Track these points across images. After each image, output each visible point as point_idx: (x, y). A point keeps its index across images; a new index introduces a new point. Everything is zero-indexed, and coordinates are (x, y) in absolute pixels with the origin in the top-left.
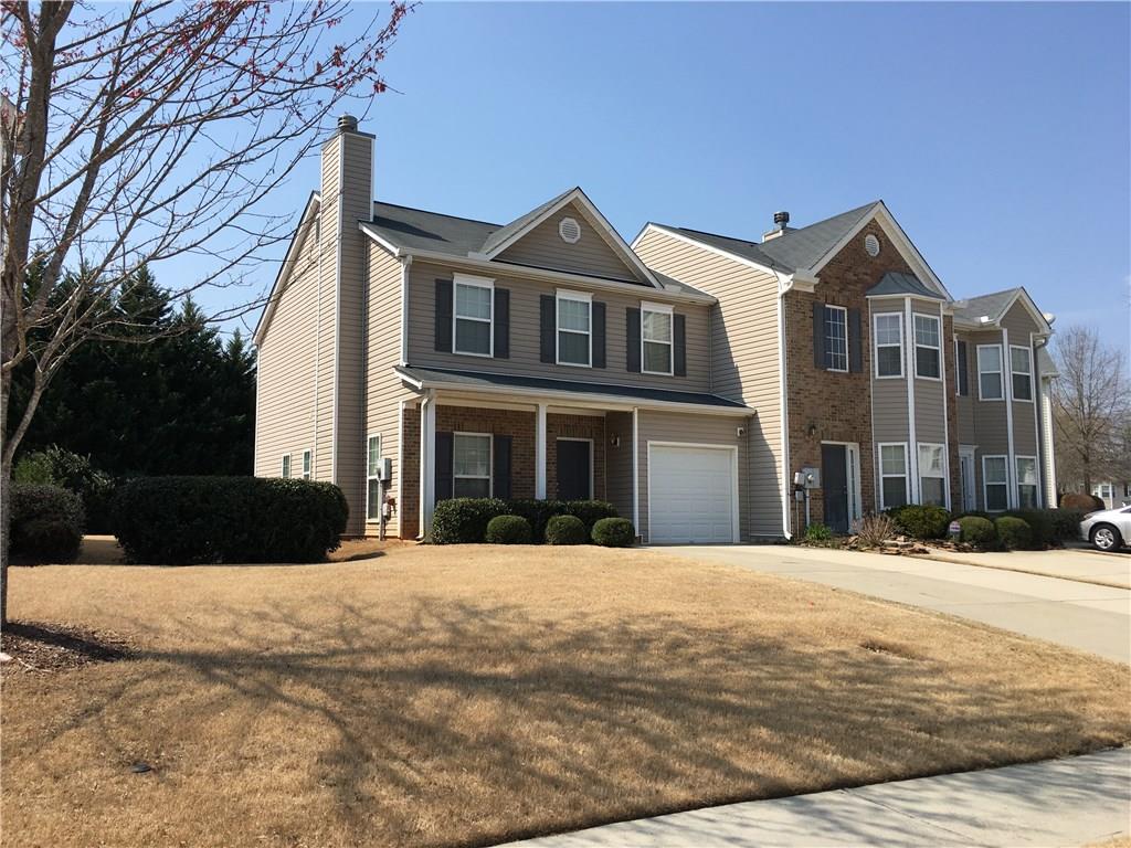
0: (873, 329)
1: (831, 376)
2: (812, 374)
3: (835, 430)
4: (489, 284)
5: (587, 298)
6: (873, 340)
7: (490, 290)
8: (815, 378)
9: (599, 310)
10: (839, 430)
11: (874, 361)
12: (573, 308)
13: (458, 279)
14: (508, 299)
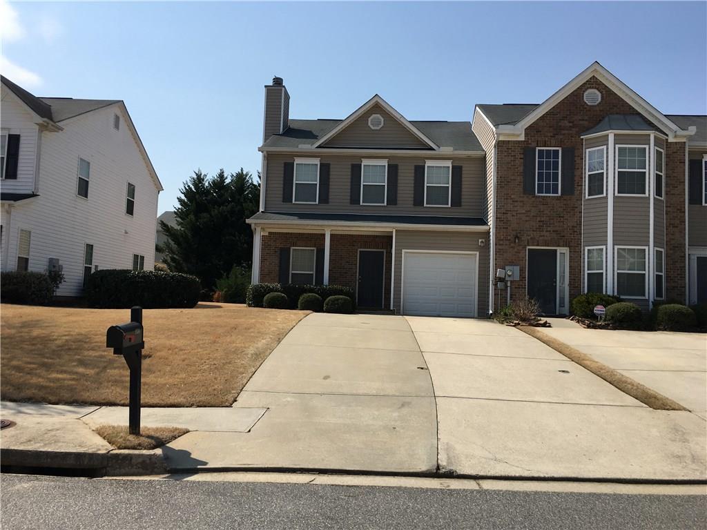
0: (585, 161)
1: (541, 200)
2: (521, 199)
3: (541, 238)
4: (317, 161)
5: (385, 163)
6: (585, 169)
7: (317, 165)
8: (523, 201)
9: (393, 170)
10: (546, 238)
11: (585, 185)
12: (374, 170)
13: (297, 161)
14: (329, 168)
